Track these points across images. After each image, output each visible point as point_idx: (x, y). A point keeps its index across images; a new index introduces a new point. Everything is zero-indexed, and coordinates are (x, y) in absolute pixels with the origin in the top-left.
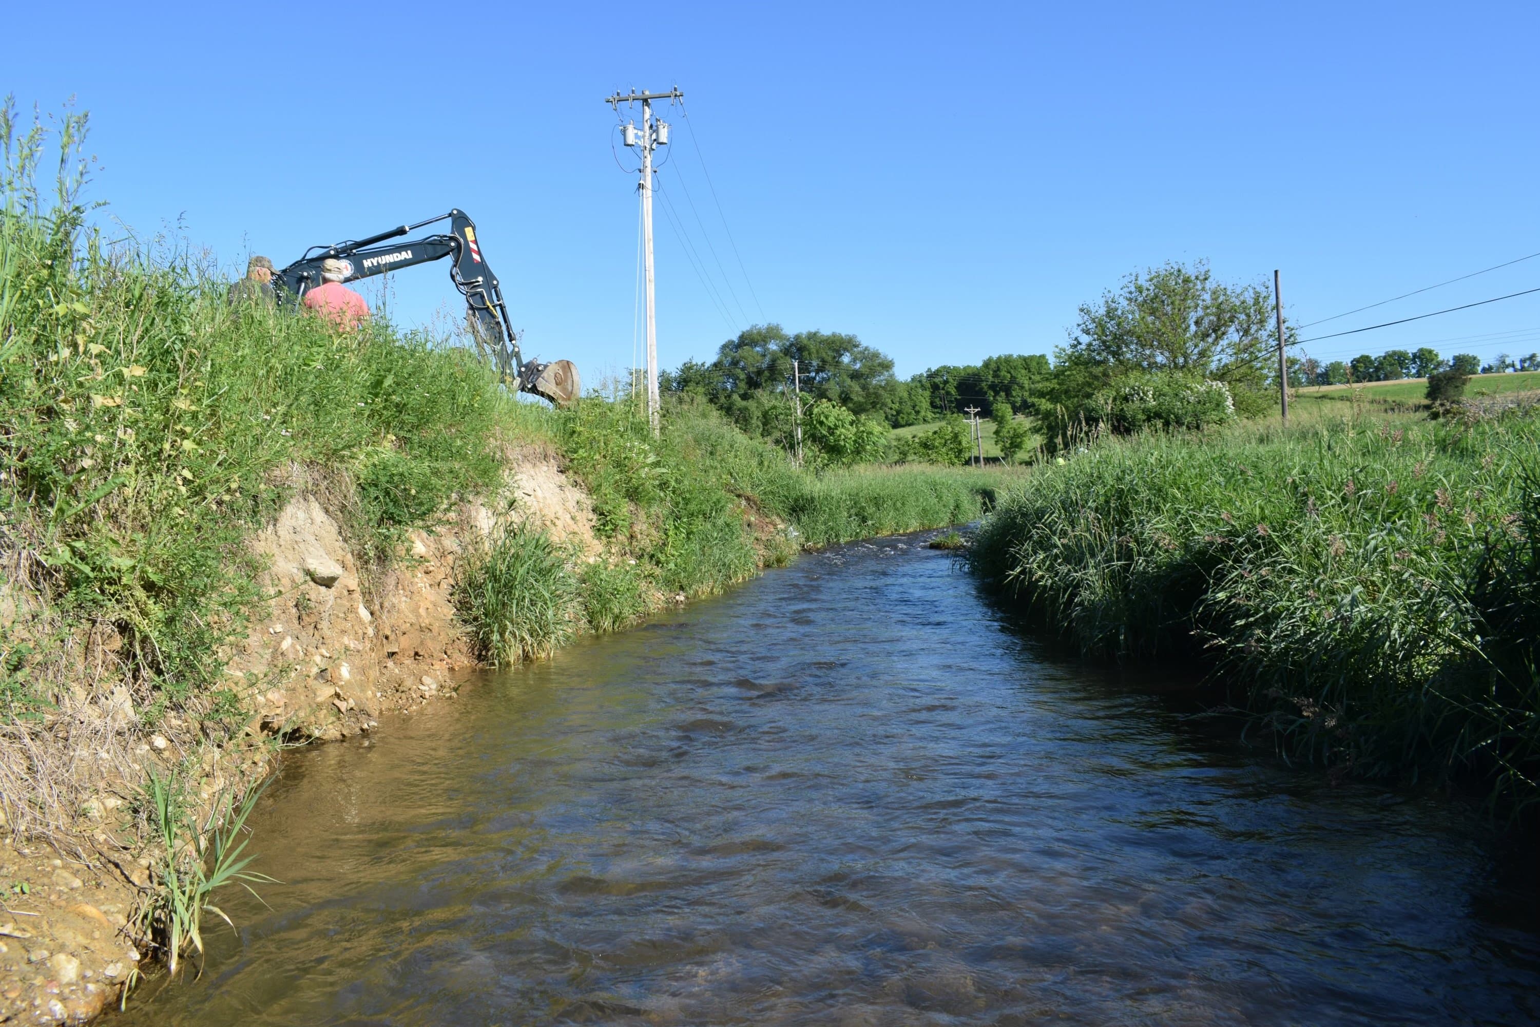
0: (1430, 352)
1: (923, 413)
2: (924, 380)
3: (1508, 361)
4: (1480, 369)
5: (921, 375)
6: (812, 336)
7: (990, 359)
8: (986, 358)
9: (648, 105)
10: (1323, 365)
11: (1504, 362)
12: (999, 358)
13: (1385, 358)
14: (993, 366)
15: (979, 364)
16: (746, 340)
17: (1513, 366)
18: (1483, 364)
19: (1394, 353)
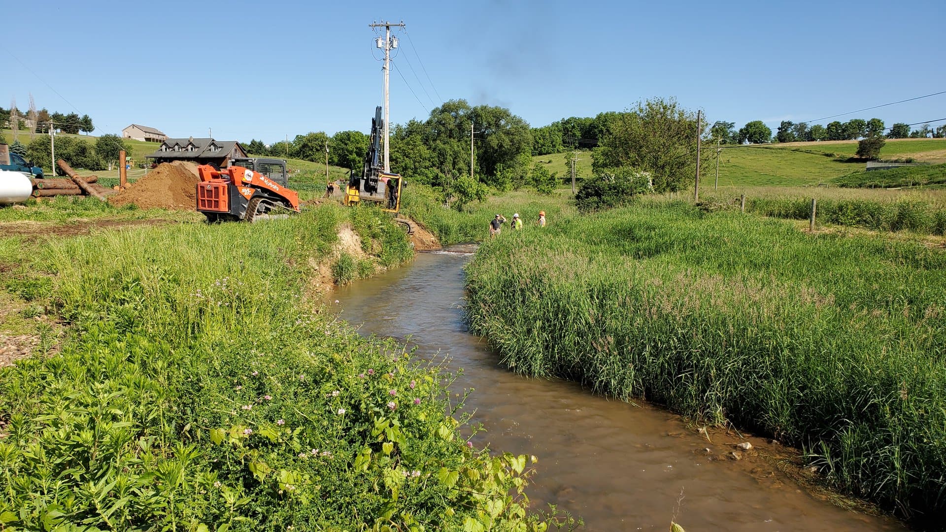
0: (879, 121)
1: (557, 147)
2: (560, 125)
3: (929, 129)
4: (910, 133)
5: (558, 123)
6: (484, 108)
7: (601, 114)
8: (598, 113)
9: (389, 29)
10: (810, 127)
11: (926, 129)
12: (607, 114)
13: (850, 123)
14: (603, 118)
15: (595, 117)
16: (446, 109)
17: (932, 132)
18: (913, 129)
19: (856, 121)
